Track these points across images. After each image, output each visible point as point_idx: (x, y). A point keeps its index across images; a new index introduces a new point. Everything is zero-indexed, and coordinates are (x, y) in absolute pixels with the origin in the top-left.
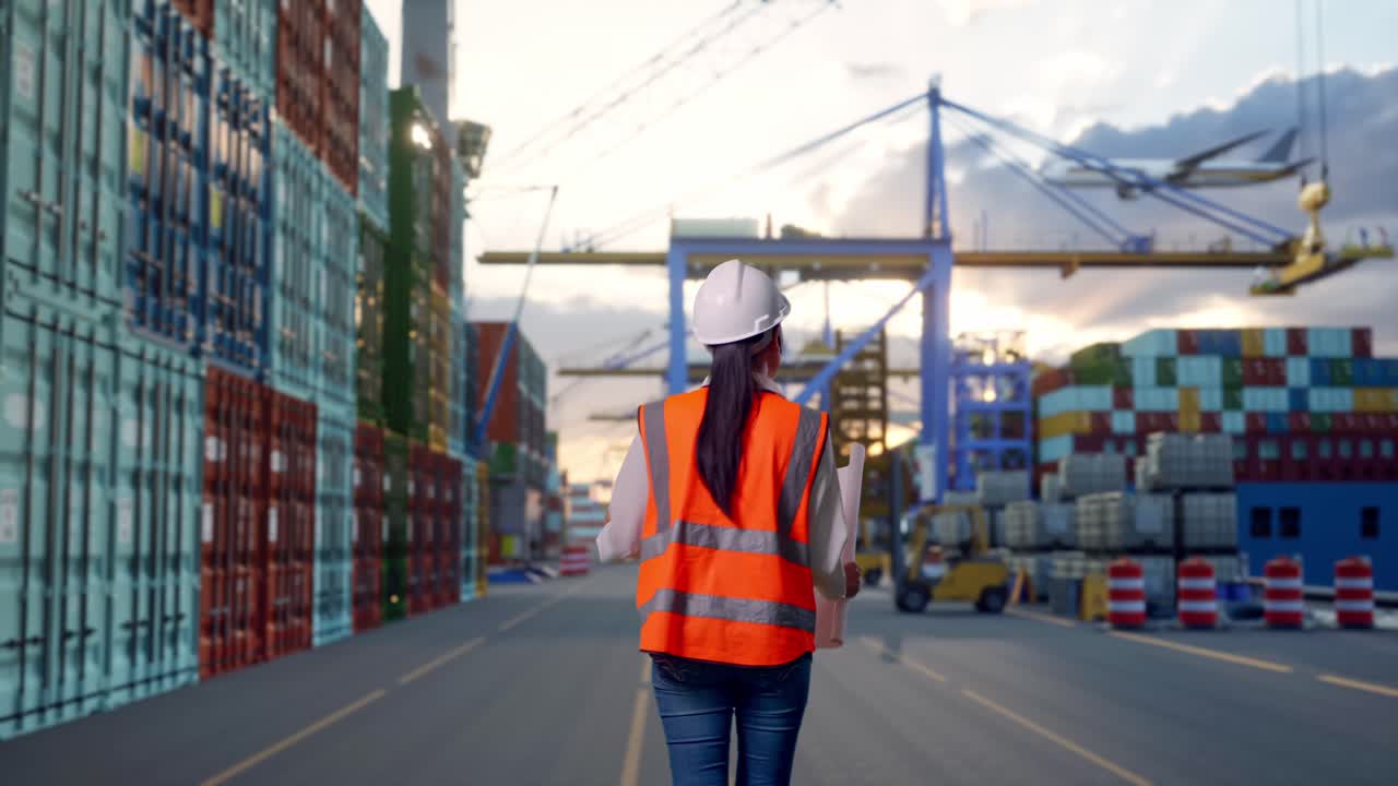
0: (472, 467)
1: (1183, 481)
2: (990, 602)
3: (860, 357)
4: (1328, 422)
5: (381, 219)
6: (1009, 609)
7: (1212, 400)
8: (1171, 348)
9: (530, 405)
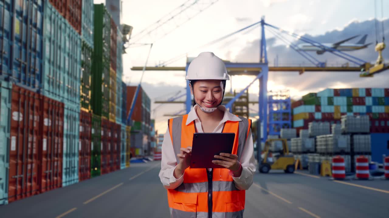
0: (124, 127)
1: (354, 131)
2: (289, 170)
3: (241, 97)
4: (378, 116)
5: (90, 43)
6: (296, 172)
7: (344, 109)
8: (332, 95)
9: (146, 111)
